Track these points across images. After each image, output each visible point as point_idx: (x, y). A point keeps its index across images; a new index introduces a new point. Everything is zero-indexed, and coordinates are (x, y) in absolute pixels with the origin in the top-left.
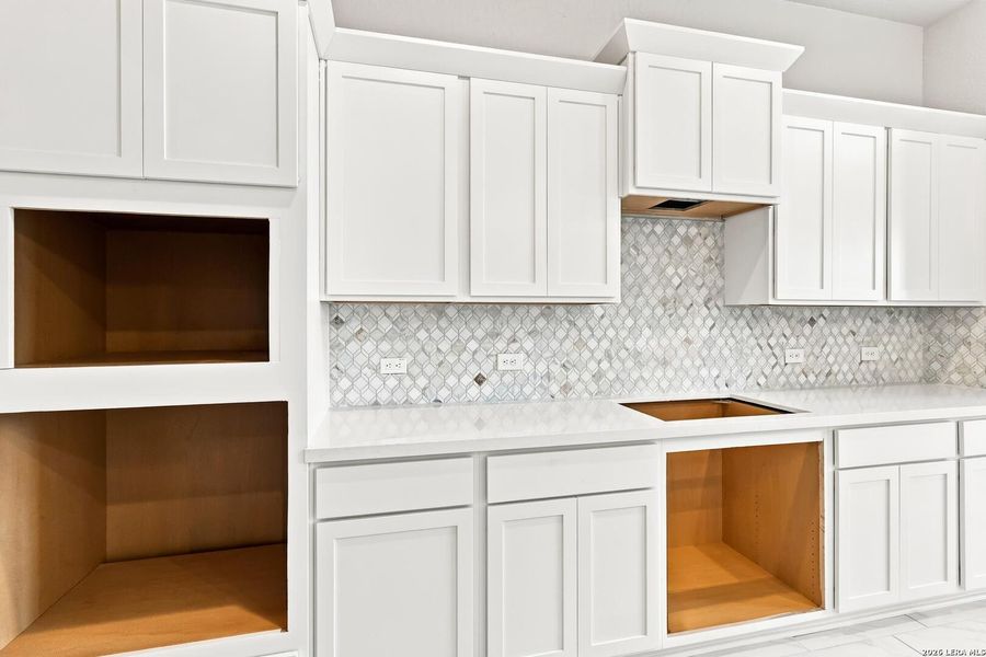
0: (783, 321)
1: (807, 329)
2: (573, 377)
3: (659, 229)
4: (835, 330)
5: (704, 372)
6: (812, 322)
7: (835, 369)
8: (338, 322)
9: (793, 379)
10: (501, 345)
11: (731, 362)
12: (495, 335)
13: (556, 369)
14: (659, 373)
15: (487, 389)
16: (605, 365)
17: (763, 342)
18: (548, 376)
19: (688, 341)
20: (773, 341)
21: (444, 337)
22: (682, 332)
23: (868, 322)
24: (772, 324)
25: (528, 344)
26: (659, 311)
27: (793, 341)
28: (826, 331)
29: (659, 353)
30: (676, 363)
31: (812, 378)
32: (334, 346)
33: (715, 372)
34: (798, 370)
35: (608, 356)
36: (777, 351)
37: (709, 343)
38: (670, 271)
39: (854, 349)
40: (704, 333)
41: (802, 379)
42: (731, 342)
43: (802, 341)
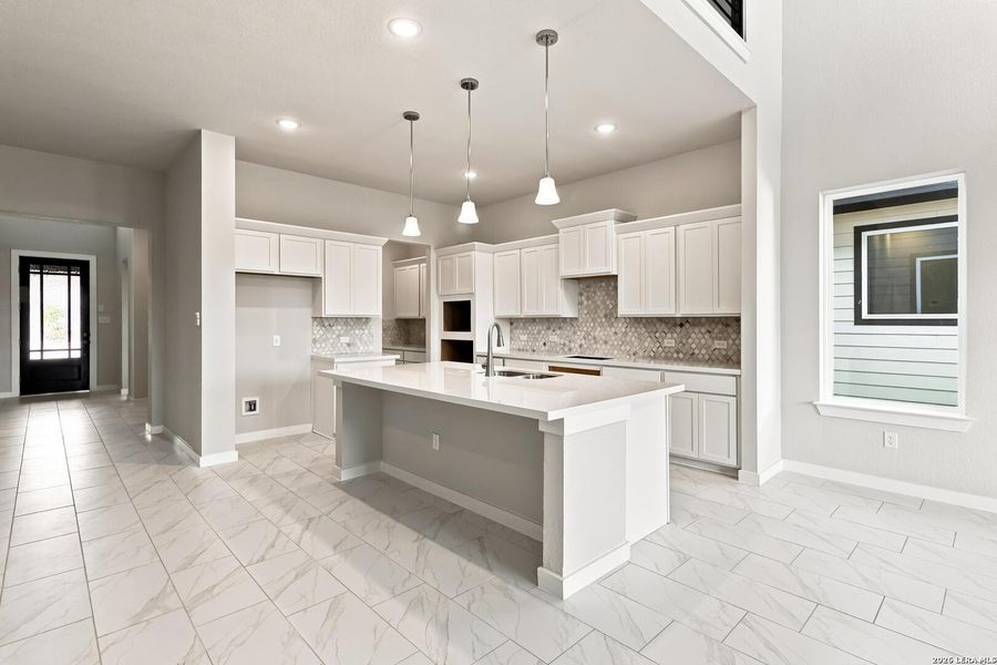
0: (663, 325)
1: (678, 329)
2: (573, 345)
3: (603, 284)
4: (697, 330)
5: (623, 348)
6: (681, 325)
7: (696, 351)
8: (511, 324)
9: (669, 355)
10: (550, 332)
11: (636, 344)
12: (549, 328)
13: (567, 342)
14: (604, 346)
15: (547, 348)
16: (583, 342)
17: (652, 335)
18: (564, 345)
19: (616, 333)
20: (657, 335)
21: (536, 329)
22: (613, 330)
23: (720, 326)
24: (658, 326)
25: (558, 332)
26: (604, 320)
27: (669, 335)
28: (690, 331)
29: (603, 338)
30: (610, 343)
31: (681, 355)
32: (511, 331)
33: (628, 348)
34: (672, 350)
35: (584, 338)
36: (660, 340)
37: (626, 334)
38: (608, 302)
39: (710, 342)
40: (623, 330)
41: (675, 355)
42: (636, 335)
43: (675, 335)
